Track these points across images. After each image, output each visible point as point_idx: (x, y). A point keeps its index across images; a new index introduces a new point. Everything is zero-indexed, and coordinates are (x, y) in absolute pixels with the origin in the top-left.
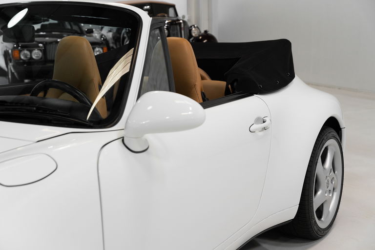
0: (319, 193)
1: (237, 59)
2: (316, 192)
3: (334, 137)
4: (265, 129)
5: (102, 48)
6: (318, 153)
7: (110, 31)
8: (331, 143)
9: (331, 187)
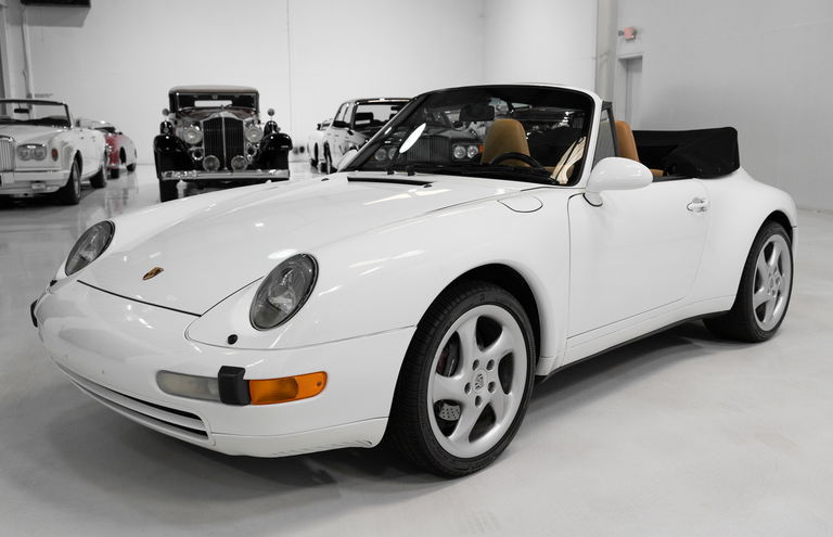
0: (761, 290)
1: (676, 147)
2: (756, 290)
3: (781, 234)
4: (702, 209)
5: (478, 147)
6: (761, 245)
7: (481, 126)
8: (777, 239)
9: (775, 288)
